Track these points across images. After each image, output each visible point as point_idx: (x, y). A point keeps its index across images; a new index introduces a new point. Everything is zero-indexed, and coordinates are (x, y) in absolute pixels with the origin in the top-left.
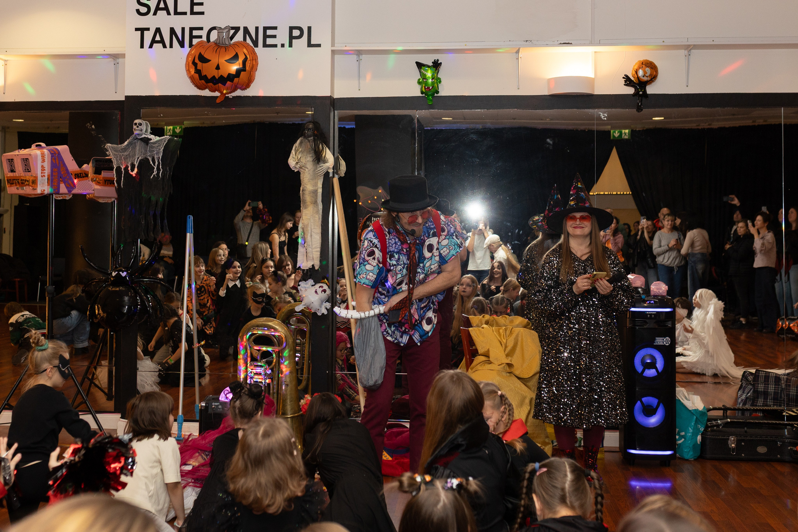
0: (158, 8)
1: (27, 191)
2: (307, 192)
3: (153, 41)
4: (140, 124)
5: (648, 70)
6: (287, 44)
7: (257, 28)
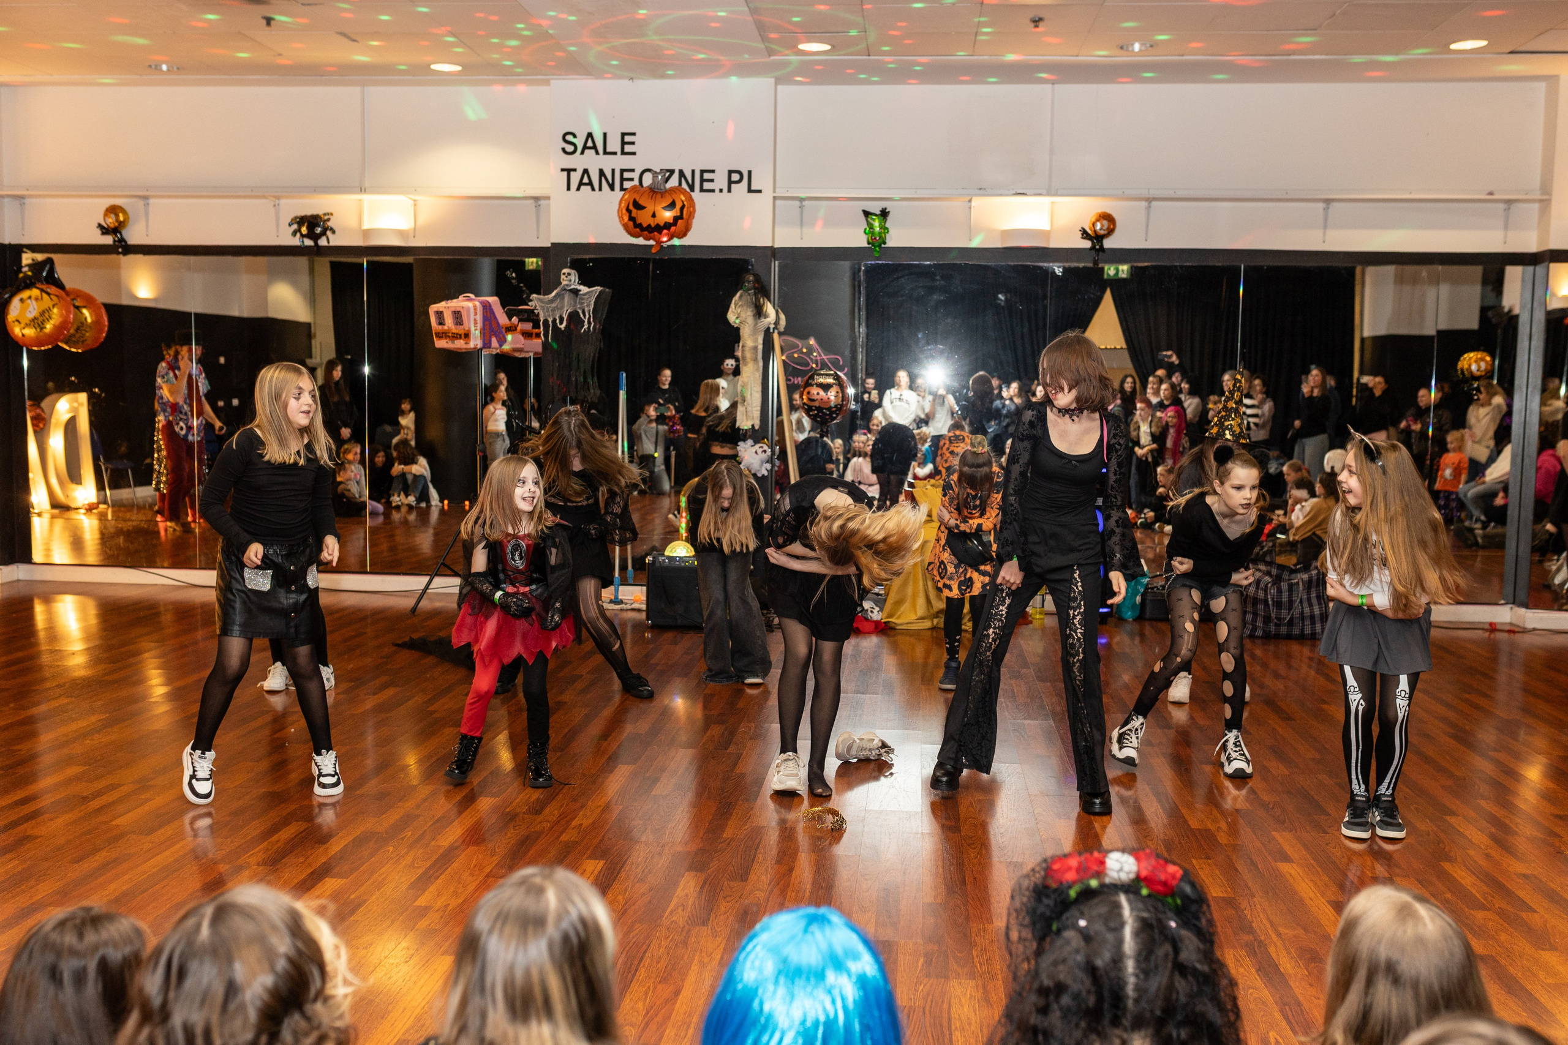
0: (585, 147)
1: (459, 344)
2: (747, 349)
3: (581, 184)
4: (569, 274)
5: (1105, 223)
6: (725, 189)
7: (693, 171)
